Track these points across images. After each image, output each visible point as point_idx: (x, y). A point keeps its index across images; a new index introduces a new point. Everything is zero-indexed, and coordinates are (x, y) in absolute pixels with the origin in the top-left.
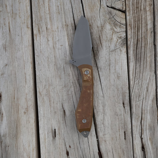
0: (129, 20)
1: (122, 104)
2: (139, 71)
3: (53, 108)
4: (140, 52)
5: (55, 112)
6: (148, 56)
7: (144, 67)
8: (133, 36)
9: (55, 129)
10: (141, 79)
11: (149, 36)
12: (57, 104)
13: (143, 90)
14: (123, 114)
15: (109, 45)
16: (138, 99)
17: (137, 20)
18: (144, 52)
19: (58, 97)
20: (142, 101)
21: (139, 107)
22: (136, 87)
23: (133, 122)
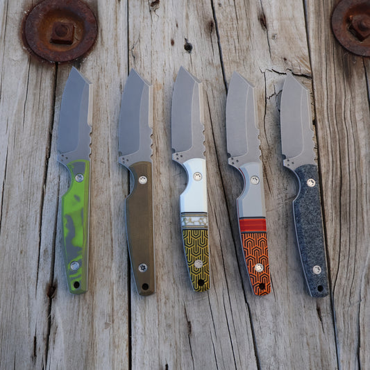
0: (323, 138)
1: (316, 311)
2: (348, 241)
3: (163, 316)
4: (348, 201)
5: (169, 326)
6: (365, 210)
7: (358, 232)
8: (331, 169)
9: (167, 366)
10: (354, 257)
11: (364, 169)
12: (173, 307)
13: (359, 281)
14: (318, 335)
15: (285, 185)
16: (348, 301)
17: (337, 137)
18: (355, 202)
19: (176, 292)
20: (356, 304)
21: (351, 319)
22: (342, 273)
23: (341, 351)
